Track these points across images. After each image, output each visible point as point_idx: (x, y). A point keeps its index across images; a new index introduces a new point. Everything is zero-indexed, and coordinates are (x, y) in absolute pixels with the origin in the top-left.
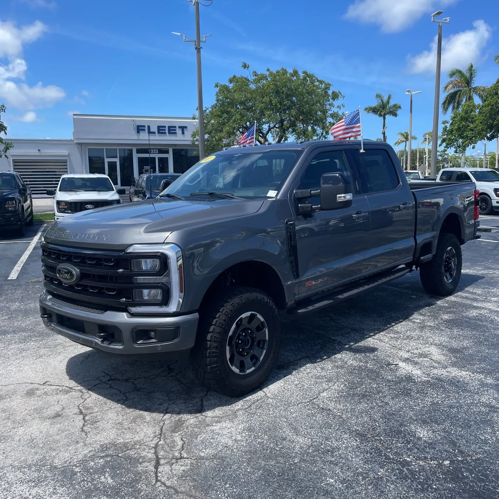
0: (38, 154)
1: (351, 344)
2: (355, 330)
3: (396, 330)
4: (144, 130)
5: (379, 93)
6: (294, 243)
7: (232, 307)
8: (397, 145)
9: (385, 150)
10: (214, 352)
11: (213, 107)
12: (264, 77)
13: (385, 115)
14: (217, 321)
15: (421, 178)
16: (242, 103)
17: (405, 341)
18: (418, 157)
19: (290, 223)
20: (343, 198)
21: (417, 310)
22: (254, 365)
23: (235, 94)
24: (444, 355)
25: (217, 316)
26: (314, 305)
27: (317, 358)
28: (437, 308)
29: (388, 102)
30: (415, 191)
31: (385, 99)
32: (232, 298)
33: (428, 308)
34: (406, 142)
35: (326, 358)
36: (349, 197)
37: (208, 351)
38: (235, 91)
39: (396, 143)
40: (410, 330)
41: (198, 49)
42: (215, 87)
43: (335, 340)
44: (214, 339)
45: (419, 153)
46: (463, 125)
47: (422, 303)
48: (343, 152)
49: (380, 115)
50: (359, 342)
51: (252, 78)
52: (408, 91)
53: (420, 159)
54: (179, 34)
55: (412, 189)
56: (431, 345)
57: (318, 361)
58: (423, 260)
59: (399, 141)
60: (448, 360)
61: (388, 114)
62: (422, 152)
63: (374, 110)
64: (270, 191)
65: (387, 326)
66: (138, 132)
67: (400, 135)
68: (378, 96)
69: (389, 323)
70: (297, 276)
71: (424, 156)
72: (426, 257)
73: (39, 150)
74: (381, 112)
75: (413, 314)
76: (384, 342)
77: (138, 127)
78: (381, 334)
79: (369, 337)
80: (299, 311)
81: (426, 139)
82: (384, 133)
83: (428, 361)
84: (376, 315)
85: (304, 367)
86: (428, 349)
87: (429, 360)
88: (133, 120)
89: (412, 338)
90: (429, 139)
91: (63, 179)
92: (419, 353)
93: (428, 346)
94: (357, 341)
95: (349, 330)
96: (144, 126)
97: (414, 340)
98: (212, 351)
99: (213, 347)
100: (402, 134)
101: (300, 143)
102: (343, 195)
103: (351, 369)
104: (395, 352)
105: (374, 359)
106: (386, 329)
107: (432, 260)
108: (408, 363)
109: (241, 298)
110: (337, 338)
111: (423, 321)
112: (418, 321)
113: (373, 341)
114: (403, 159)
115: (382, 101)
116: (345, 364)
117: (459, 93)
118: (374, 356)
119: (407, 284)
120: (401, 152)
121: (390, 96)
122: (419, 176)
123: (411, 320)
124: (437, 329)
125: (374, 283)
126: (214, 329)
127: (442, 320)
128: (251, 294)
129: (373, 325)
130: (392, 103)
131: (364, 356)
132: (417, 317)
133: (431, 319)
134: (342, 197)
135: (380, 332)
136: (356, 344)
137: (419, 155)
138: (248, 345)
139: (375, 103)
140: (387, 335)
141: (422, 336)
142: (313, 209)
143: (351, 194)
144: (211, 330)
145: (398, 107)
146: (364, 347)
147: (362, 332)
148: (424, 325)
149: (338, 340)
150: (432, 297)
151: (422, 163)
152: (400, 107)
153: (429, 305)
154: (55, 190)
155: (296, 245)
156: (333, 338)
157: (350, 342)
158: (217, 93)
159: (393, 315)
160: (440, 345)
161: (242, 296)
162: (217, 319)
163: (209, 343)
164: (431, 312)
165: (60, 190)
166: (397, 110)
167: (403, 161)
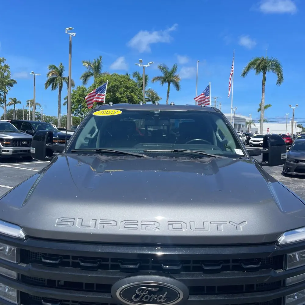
34: (15, 104)
45: (24, 112)
46: (81, 99)
52: (33, 73)
53: (25, 116)
59: (10, 103)
67: (10, 99)
81: (29, 104)
90: (30, 104)
100: (12, 99)
117: (56, 79)
120: (11, 110)
166: (14, 83)
167: (13, 117)
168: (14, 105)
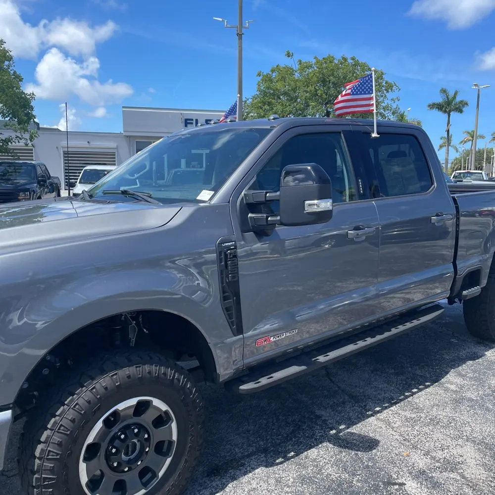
0: (87, 145)
1: (340, 428)
2: (354, 398)
3: (416, 403)
4: (192, 123)
5: (444, 87)
6: (233, 277)
7: (91, 394)
8: (462, 144)
9: (413, 135)
10: (47, 478)
11: (254, 98)
12: (309, 66)
13: (450, 111)
14: (55, 423)
15: (485, 179)
16: (285, 94)
17: (426, 429)
18: (485, 157)
19: (227, 244)
20: (316, 207)
21: (454, 365)
22: (145, 485)
23: (277, 84)
24: (484, 465)
25: (58, 413)
26: (272, 375)
27: (278, 454)
28: (485, 364)
29: (454, 98)
30: (457, 197)
31: (451, 94)
32: (93, 379)
33: (471, 362)
35: (292, 457)
36: (325, 205)
37: (36, 476)
38: (277, 81)
39: (462, 142)
40: (437, 405)
41: (240, 36)
42: (257, 76)
43: (319, 417)
44: (48, 456)
45: (487, 152)
47: (463, 353)
48: (342, 135)
49: (445, 112)
50: (354, 424)
51: (296, 67)
52: (476, 85)
53: (487, 160)
54: (221, 20)
55: (453, 192)
56: (467, 441)
57: (277, 461)
58: (466, 296)
59: (465, 140)
60: (491, 481)
61: (453, 110)
62: (490, 152)
63: (440, 107)
64: (204, 191)
65: (404, 395)
66: (186, 126)
67: (466, 133)
68: (444, 91)
69: (409, 388)
70: (239, 330)
71: (492, 156)
72: (470, 292)
73: (88, 142)
74: (446, 108)
75: (447, 373)
76: (393, 428)
77: (186, 120)
78: (392, 411)
79: (372, 415)
80: (242, 387)
82: (448, 131)
83: (456, 481)
84: (393, 371)
85: (251, 474)
86: (460, 451)
87: (458, 478)
88: (181, 113)
89: (438, 423)
91: (85, 170)
92: (445, 458)
93: (461, 443)
94: (351, 423)
95: (347, 397)
96: (192, 120)
97: (441, 426)
98: (43, 476)
99: (44, 470)
100: (468, 133)
101: (273, 119)
102: (316, 202)
103: (325, 487)
104: (405, 454)
105: (368, 466)
106: (401, 400)
107: (480, 294)
108: (421, 484)
109: (115, 377)
110: (323, 413)
111: (462, 387)
112: (453, 387)
113: (375, 425)
114: (468, 159)
115: (447, 97)
116: (318, 474)
118: (369, 459)
119: (447, 318)
120: (466, 151)
121: (457, 92)
122: (483, 177)
123: (443, 384)
124: (481, 407)
125: (383, 334)
126: (48, 437)
127: (489, 388)
128: (138, 369)
129: (384, 391)
130: (458, 99)
131: (354, 457)
132: (452, 379)
133: (474, 385)
134: (314, 205)
135: (392, 405)
136: (348, 428)
137: (487, 154)
138: (132, 454)
139: (440, 99)
140: (400, 412)
141: (454, 419)
142: (269, 223)
143: (331, 201)
144: (43, 439)
145: (464, 104)
146: (360, 435)
147: (364, 404)
148: (462, 396)
149: (323, 418)
150: (480, 343)
151: (490, 163)
152: (467, 104)
153: (474, 357)
154: (76, 182)
155: (238, 281)
156: (318, 412)
157: (340, 424)
158: (259, 82)
159: (418, 372)
160: (481, 443)
161: (116, 374)
162: (57, 418)
163: (37, 461)
164: (474, 372)
165: (80, 183)
166: (463, 106)
167: (468, 161)
168: (471, 142)
